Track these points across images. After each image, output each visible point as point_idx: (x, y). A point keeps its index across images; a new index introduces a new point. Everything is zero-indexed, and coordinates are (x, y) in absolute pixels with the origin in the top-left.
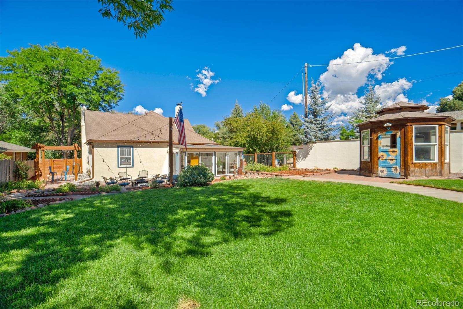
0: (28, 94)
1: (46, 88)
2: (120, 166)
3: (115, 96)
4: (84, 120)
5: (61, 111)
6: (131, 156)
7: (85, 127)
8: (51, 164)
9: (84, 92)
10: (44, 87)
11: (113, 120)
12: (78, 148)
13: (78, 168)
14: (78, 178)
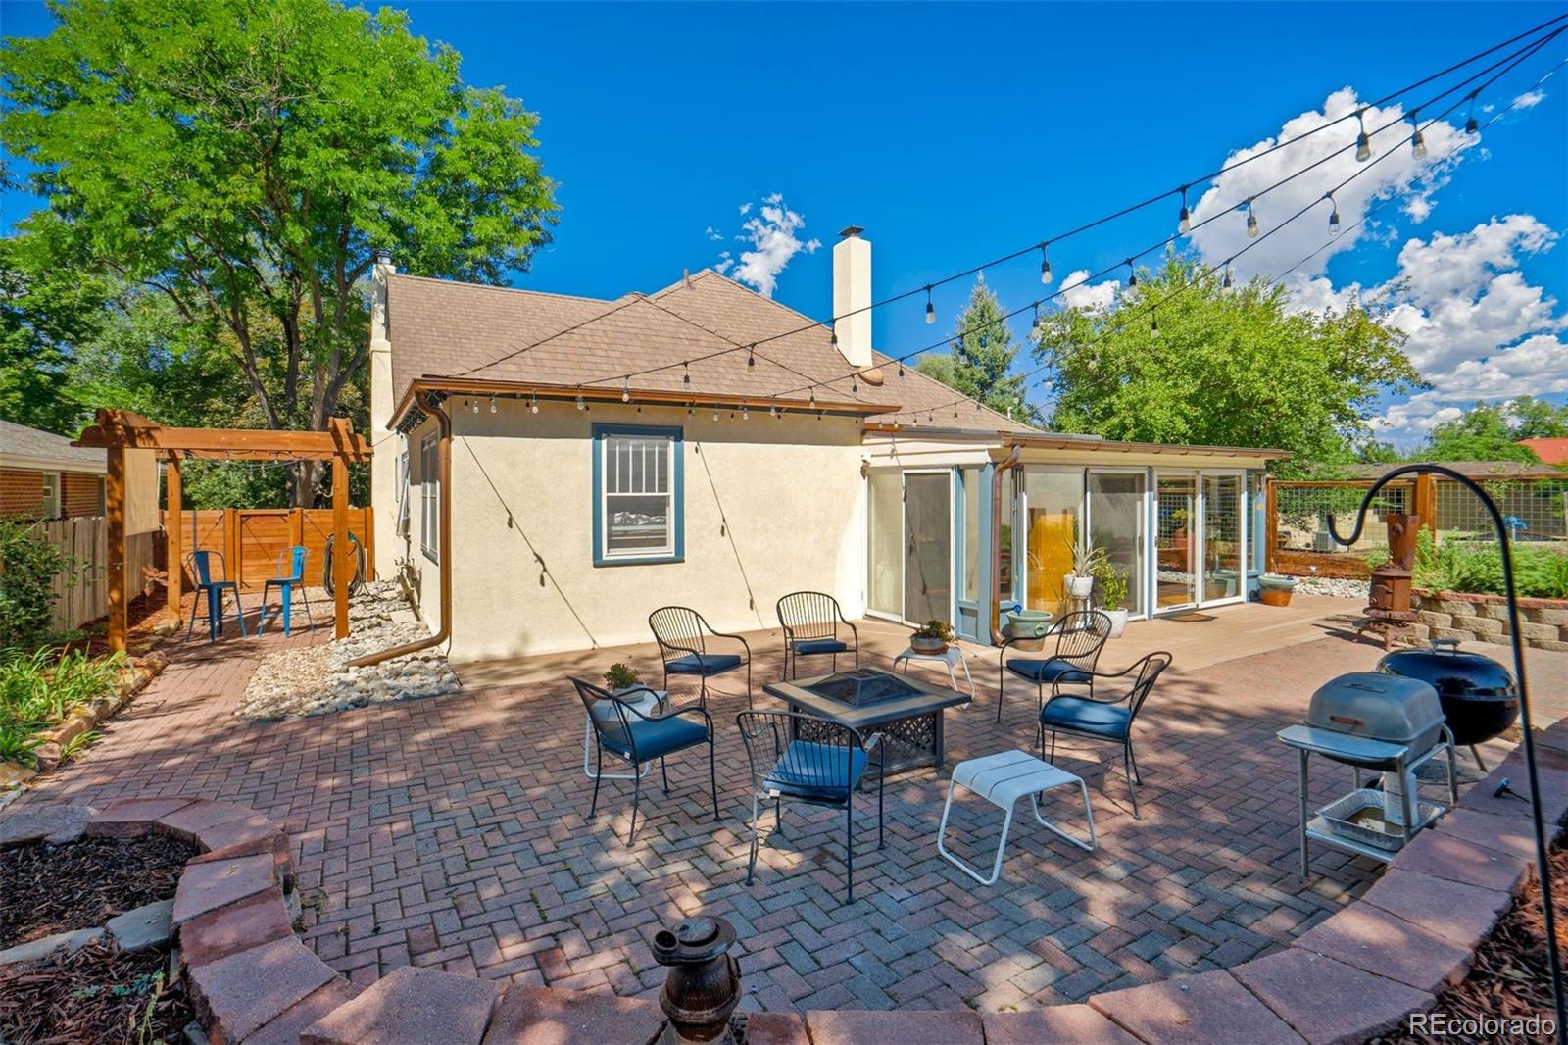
0: (127, 190)
1: (207, 158)
2: (605, 557)
3: (519, 223)
4: (387, 325)
5: (287, 299)
6: (671, 492)
7: (389, 355)
8: (230, 534)
9: (383, 188)
10: (202, 155)
11: (519, 319)
12: (356, 445)
13: (357, 552)
14: (352, 613)
